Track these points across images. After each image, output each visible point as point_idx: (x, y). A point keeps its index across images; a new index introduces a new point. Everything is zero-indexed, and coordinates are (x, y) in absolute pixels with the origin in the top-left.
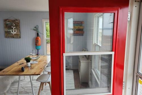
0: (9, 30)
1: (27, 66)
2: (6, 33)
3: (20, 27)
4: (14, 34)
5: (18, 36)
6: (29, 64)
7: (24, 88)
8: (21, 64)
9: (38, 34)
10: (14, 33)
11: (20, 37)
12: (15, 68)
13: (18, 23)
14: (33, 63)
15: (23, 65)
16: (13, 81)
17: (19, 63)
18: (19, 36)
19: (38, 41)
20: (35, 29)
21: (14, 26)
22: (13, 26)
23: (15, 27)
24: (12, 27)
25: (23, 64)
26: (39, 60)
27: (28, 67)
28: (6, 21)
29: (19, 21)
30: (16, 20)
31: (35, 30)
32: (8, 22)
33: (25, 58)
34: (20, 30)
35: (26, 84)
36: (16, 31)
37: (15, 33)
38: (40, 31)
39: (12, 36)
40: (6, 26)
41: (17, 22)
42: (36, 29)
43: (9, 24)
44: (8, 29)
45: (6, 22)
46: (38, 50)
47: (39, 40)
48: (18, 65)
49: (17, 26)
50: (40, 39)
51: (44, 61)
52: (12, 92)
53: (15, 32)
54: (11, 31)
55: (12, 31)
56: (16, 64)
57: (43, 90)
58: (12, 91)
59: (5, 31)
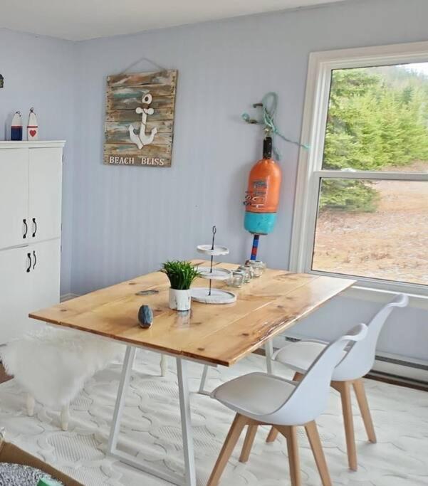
0: (122, 128)
1: (173, 307)
2: (108, 142)
3: (173, 112)
4: (140, 147)
5: (160, 157)
6: (183, 298)
7: (147, 415)
8: (144, 293)
9: (267, 146)
10: (143, 140)
11: (169, 163)
12: (115, 304)
13: (167, 88)
14: (210, 299)
15: (153, 296)
16: (101, 367)
17: (138, 289)
18: (166, 156)
19: (264, 186)
20: (255, 114)
21: (149, 107)
22: (142, 106)
23: (151, 111)
24: (139, 110)
25: (155, 292)
26: (245, 289)
27: (176, 310)
28: (114, 85)
29: (176, 79)
30: (163, 73)
31: (254, 122)
32: (126, 85)
33: (166, 266)
34: (172, 126)
35: (165, 401)
36: (155, 131)
37: (149, 140)
38: (284, 125)
39: (132, 156)
40: (114, 106)
41: (163, 81)
42: (262, 114)
43: (126, 97)
44: (122, 123)
45: (114, 88)
46: (256, 237)
47: (273, 180)
48: (128, 296)
49: (161, 104)
50: (276, 172)
51: (278, 302)
52: (94, 416)
53: (148, 133)
54: (131, 129)
55: (137, 132)
56: (125, 288)
57: (248, 464)
58: (96, 411)
59: (107, 134)
